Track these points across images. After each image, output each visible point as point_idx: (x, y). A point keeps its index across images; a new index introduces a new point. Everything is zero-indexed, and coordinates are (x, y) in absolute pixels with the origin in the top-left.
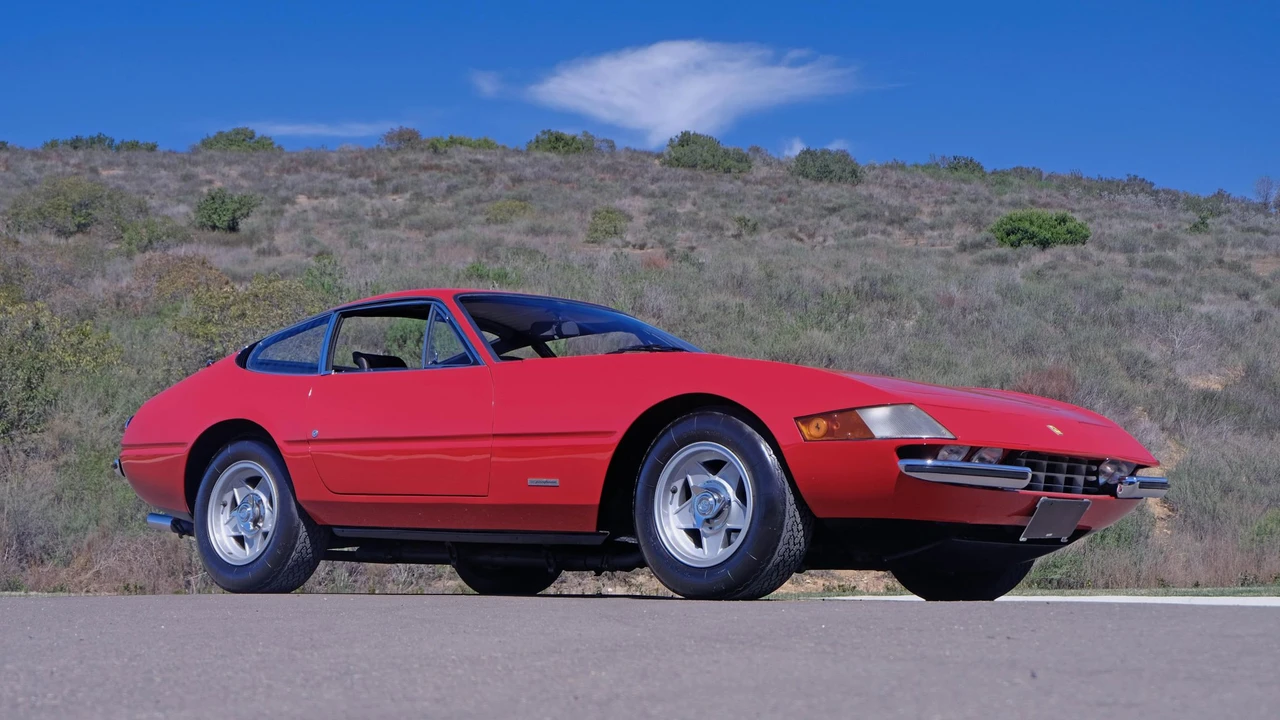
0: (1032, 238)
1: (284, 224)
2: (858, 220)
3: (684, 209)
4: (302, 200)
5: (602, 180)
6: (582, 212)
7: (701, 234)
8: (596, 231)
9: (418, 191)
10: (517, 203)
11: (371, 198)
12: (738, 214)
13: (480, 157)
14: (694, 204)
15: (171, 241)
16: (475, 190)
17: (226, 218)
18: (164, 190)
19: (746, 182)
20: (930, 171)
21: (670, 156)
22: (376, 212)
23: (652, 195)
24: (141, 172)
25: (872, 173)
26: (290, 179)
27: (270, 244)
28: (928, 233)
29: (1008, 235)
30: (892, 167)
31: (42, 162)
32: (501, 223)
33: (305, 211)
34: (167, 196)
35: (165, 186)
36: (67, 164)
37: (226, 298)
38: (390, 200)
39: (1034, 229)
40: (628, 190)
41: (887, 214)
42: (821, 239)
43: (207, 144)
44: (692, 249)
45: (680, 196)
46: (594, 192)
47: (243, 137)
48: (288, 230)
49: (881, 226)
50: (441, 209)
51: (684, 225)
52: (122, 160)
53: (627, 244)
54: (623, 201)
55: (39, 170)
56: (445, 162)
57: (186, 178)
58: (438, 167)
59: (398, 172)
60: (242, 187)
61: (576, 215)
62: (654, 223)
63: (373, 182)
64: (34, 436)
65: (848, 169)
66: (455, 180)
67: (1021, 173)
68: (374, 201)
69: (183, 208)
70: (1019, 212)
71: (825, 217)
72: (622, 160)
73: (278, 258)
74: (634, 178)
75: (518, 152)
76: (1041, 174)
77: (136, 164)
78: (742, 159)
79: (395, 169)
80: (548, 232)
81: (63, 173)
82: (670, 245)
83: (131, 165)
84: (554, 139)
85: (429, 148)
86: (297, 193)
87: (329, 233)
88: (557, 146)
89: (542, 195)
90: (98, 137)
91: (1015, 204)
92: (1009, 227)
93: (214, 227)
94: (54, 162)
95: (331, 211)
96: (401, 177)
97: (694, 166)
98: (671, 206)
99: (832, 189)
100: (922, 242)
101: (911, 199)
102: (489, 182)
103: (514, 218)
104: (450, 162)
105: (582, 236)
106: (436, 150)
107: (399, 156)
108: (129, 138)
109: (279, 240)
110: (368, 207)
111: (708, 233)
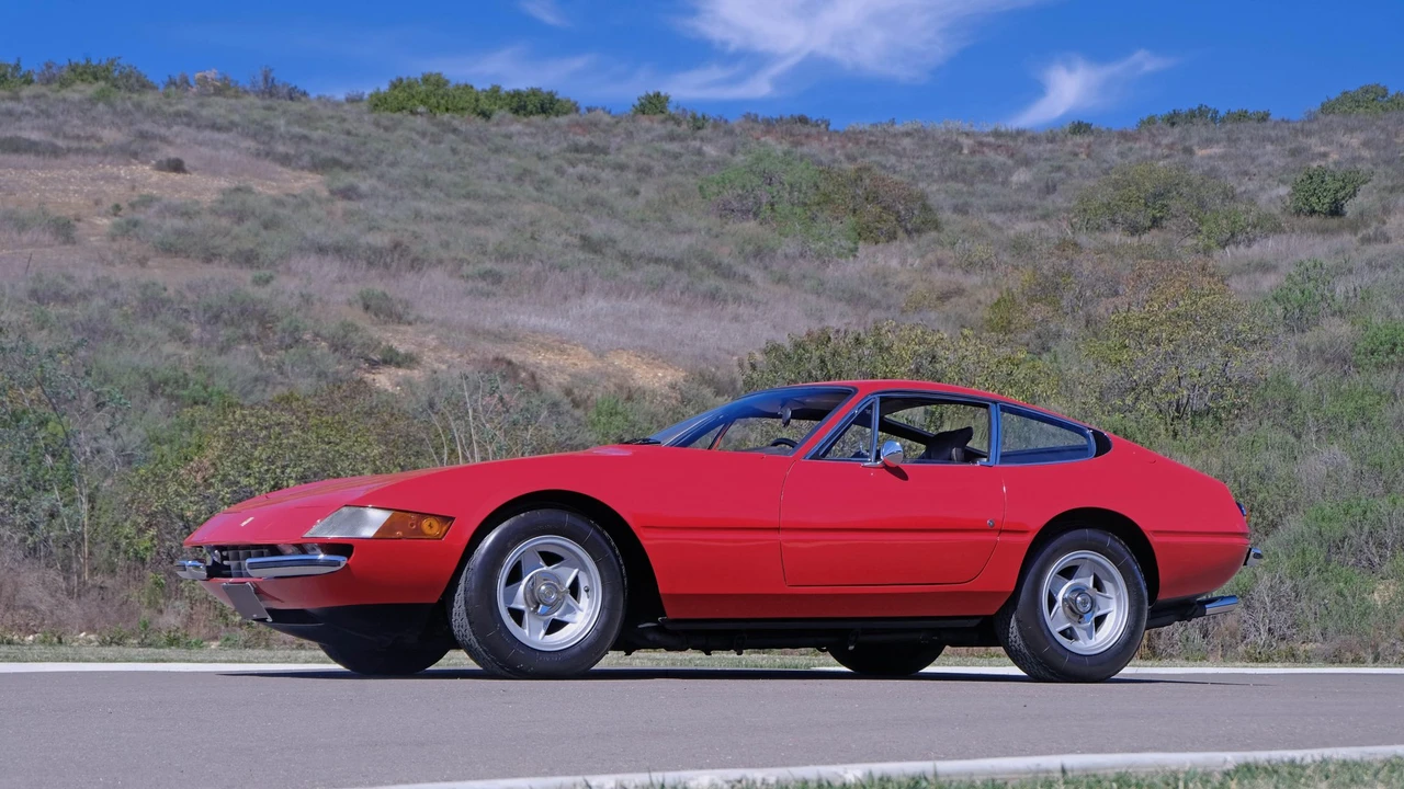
15: (1259, 232)
17: (1327, 200)
18: (1267, 169)
24: (1242, 149)
27: (1379, 228)
31: (1130, 144)
34: (1270, 176)
35: (1269, 164)
36: (1158, 145)
43: (1327, 108)
47: (1372, 96)
52: (1223, 135)
55: (1122, 155)
57: (1294, 153)
60: (1360, 159)
69: (1281, 190)
73: (1384, 246)
77: (1239, 139)
81: (1152, 157)
83: (1232, 140)
90: (1199, 109)
93: (1313, 212)
94: (1143, 144)
108: (1234, 109)
109: (1393, 223)
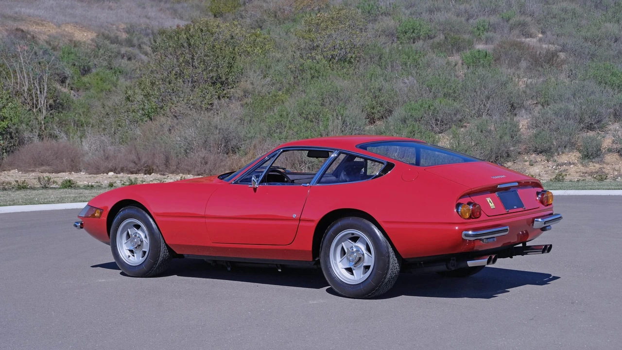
37: (318, 20)
64: (232, 90)
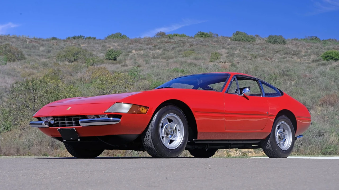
0: (333, 58)
1: (129, 58)
2: (284, 54)
3: (237, 52)
4: (134, 51)
5: (214, 45)
6: (209, 53)
7: (241, 59)
8: (212, 59)
9: (165, 48)
10: (191, 51)
11: (152, 51)
12: (251, 53)
13: (182, 39)
14: (239, 51)
15: (99, 63)
16: (180, 48)
17: (113, 57)
18: (98, 50)
19: (254, 45)
20: (305, 40)
21: (233, 38)
22: (154, 54)
23: (228, 49)
24: (91, 45)
25: (289, 41)
26: (131, 46)
27: (125, 63)
28: (304, 57)
29: (326, 57)
30: (294, 40)
31: (66, 43)
32: (187, 57)
33: (135, 55)
34: (98, 51)
35: (98, 48)
36: (72, 43)
38: (157, 51)
39: (333, 56)
40: (221, 47)
41: (292, 52)
42: (274, 60)
43: (109, 37)
44: (238, 63)
45: (235, 49)
46: (212, 48)
47: (118, 35)
48: (130, 60)
49: (290, 56)
50: (171, 53)
51: (236, 56)
52: (87, 42)
53: (221, 62)
54: (220, 50)
55: (65, 45)
56: (172, 41)
57: (103, 46)
58: (170, 42)
59: (159, 44)
60: (118, 48)
61: (207, 54)
62: (228, 56)
63: (153, 46)
65: (282, 40)
66: (174, 46)
67: (330, 40)
68: (153, 52)
69: (102, 54)
70: (329, 51)
71: (275, 53)
72: (220, 39)
73: (127, 67)
74: (223, 44)
75: (192, 38)
76: (336, 41)
78: (253, 38)
79: (159, 43)
80: (199, 59)
81: (71, 46)
82: (233, 62)
83: (89, 43)
84: (201, 34)
85: (168, 37)
86: (133, 50)
87: (141, 60)
88: (202, 36)
89: (198, 49)
90: (80, 36)
91: (328, 49)
92: (326, 55)
93: (110, 59)
94: (69, 43)
95: (141, 55)
96: (160, 45)
97: (240, 40)
98: (233, 51)
99: (277, 46)
100: (302, 60)
101: (299, 48)
102: (184, 46)
103: (190, 55)
104: (174, 41)
105: (208, 60)
106: (170, 38)
107: (160, 39)
108: (88, 36)
109: (128, 62)
110: (151, 53)
111: (243, 58)
